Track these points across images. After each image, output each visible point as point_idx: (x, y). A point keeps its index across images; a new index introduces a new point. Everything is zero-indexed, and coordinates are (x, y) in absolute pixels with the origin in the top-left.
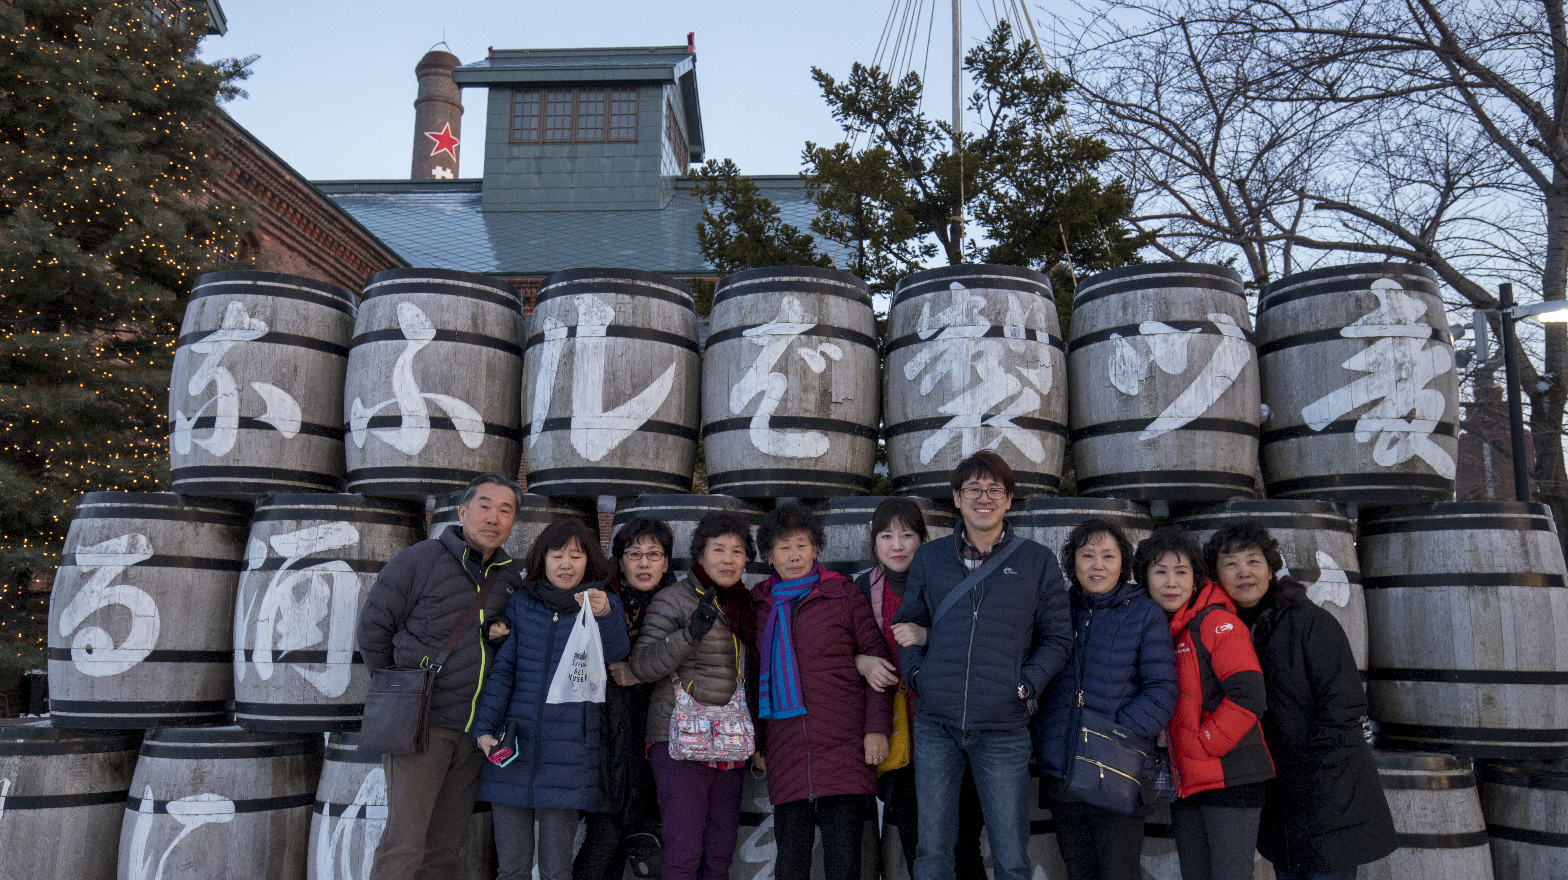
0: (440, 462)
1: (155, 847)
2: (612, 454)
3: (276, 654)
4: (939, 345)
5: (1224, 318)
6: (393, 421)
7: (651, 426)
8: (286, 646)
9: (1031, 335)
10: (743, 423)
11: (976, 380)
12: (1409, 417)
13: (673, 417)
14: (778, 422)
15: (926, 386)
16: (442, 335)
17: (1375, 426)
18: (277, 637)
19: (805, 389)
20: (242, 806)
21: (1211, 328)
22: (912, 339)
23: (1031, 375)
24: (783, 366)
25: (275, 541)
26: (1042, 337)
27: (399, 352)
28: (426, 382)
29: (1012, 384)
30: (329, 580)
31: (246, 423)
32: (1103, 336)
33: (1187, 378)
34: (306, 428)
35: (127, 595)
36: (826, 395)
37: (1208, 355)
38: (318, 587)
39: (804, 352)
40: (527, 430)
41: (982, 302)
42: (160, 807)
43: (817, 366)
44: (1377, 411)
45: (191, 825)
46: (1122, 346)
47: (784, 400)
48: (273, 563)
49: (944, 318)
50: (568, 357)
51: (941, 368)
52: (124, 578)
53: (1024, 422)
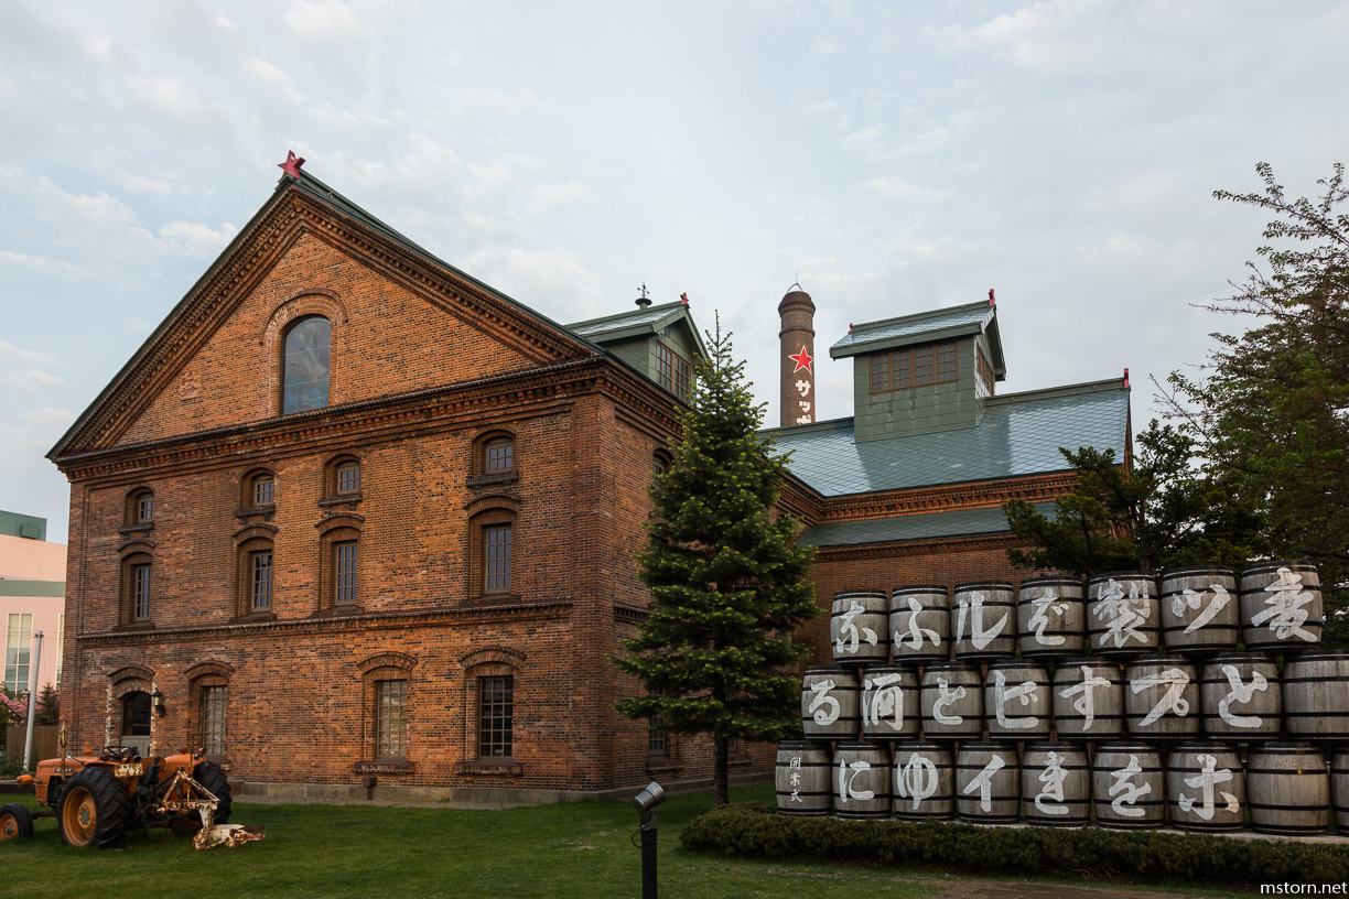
0: (927, 652)
1: (848, 777)
2: (987, 647)
3: (879, 717)
4: (1105, 603)
5: (1217, 586)
6: (911, 639)
7: (999, 636)
8: (882, 715)
9: (1141, 596)
10: (1033, 634)
11: (1119, 615)
12: (1291, 621)
13: (1007, 632)
14: (1046, 633)
15: (1101, 617)
16: (925, 608)
17: (1277, 624)
18: (879, 712)
19: (1055, 621)
20: (872, 766)
21: (1210, 591)
22: (1096, 600)
23: (1141, 612)
24: (1047, 613)
25: (874, 680)
26: (1146, 596)
27: (910, 615)
28: (921, 625)
29: (1133, 615)
30: (894, 693)
31: (861, 642)
32: (1170, 594)
33: (1201, 610)
34: (879, 642)
35: (829, 699)
36: (1063, 623)
37: (1209, 601)
38: (890, 694)
39: (1054, 608)
40: (955, 639)
41: (1121, 586)
42: (847, 766)
43: (1060, 612)
44: (1277, 619)
45: (858, 771)
46: (1177, 599)
47: (1048, 625)
48: (875, 688)
49: (1106, 592)
50: (969, 614)
51: (1106, 611)
52: (828, 694)
53: (1138, 629)
